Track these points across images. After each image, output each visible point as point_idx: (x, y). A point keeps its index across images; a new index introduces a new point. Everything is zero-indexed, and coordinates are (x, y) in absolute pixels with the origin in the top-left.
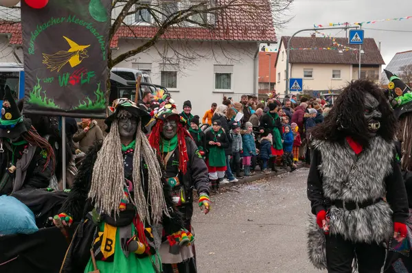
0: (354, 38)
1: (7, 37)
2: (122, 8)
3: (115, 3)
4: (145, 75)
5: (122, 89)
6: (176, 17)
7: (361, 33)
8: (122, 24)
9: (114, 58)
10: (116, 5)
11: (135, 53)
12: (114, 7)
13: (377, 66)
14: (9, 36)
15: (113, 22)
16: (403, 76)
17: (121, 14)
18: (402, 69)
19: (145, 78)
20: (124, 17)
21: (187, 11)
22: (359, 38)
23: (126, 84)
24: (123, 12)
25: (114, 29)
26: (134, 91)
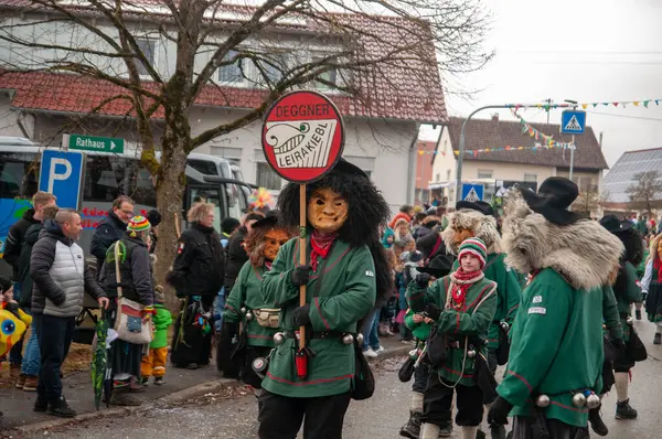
0: (570, 124)
1: (7, 95)
2: (212, 54)
4: (235, 168)
5: (195, 188)
6: (301, 73)
7: (581, 116)
8: (209, 82)
9: (194, 134)
10: (199, 50)
11: (228, 129)
12: (196, 53)
13: (596, 171)
14: (11, 94)
15: (195, 78)
16: (638, 189)
17: (210, 64)
18: (637, 177)
19: (234, 172)
20: (215, 69)
21: (320, 64)
22: (577, 124)
23: (202, 181)
24: (215, 61)
25: (196, 89)
26: (215, 193)
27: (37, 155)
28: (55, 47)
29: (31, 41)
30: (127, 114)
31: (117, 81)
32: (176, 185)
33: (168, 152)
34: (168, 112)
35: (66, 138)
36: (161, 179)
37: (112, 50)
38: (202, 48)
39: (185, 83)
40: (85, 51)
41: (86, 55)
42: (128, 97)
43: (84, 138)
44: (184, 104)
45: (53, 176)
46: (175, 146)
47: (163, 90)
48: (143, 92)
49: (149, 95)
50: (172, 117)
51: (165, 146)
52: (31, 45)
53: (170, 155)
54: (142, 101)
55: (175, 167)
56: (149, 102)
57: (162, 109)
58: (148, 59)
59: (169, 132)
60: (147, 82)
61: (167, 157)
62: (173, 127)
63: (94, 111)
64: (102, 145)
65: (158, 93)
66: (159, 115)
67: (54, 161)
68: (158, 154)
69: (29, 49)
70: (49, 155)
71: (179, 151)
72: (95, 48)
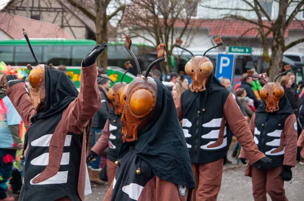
1: (207, 30)
2: (295, 7)
3: (290, 3)
8: (294, 19)
9: (287, 44)
10: (291, 4)
12: (288, 6)
14: (209, 29)
15: (287, 18)
17: (295, 11)
20: (297, 13)
24: (297, 9)
25: (288, 23)
26: (299, 70)
27: (215, 56)
28: (225, 9)
29: (215, 7)
30: (257, 36)
31: (251, 22)
32: (278, 67)
33: (274, 52)
34: (274, 34)
35: (227, 48)
36: (271, 64)
37: (250, 8)
38: (292, 4)
39: (282, 20)
40: (238, 9)
41: (238, 11)
42: (257, 28)
43: (235, 48)
44: (282, 30)
45: (222, 65)
46: (278, 49)
47: (272, 24)
48: (264, 26)
49: (266, 27)
50: (276, 36)
51: (273, 50)
52: (214, 9)
53: (275, 54)
54: (263, 30)
55: (277, 59)
56: (266, 30)
57: (272, 33)
58: (266, 11)
59: (275, 43)
60: (265, 21)
61: (274, 55)
62: (277, 40)
63: (242, 35)
64: (242, 50)
65: (270, 26)
66: (271, 36)
67: (222, 58)
68: (270, 53)
69: (214, 10)
70: (220, 56)
71: (279, 52)
72: (242, 8)
